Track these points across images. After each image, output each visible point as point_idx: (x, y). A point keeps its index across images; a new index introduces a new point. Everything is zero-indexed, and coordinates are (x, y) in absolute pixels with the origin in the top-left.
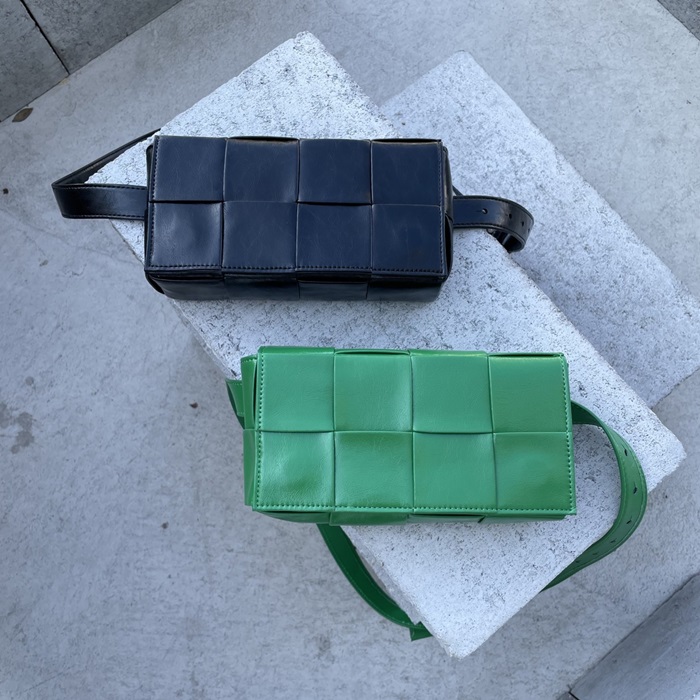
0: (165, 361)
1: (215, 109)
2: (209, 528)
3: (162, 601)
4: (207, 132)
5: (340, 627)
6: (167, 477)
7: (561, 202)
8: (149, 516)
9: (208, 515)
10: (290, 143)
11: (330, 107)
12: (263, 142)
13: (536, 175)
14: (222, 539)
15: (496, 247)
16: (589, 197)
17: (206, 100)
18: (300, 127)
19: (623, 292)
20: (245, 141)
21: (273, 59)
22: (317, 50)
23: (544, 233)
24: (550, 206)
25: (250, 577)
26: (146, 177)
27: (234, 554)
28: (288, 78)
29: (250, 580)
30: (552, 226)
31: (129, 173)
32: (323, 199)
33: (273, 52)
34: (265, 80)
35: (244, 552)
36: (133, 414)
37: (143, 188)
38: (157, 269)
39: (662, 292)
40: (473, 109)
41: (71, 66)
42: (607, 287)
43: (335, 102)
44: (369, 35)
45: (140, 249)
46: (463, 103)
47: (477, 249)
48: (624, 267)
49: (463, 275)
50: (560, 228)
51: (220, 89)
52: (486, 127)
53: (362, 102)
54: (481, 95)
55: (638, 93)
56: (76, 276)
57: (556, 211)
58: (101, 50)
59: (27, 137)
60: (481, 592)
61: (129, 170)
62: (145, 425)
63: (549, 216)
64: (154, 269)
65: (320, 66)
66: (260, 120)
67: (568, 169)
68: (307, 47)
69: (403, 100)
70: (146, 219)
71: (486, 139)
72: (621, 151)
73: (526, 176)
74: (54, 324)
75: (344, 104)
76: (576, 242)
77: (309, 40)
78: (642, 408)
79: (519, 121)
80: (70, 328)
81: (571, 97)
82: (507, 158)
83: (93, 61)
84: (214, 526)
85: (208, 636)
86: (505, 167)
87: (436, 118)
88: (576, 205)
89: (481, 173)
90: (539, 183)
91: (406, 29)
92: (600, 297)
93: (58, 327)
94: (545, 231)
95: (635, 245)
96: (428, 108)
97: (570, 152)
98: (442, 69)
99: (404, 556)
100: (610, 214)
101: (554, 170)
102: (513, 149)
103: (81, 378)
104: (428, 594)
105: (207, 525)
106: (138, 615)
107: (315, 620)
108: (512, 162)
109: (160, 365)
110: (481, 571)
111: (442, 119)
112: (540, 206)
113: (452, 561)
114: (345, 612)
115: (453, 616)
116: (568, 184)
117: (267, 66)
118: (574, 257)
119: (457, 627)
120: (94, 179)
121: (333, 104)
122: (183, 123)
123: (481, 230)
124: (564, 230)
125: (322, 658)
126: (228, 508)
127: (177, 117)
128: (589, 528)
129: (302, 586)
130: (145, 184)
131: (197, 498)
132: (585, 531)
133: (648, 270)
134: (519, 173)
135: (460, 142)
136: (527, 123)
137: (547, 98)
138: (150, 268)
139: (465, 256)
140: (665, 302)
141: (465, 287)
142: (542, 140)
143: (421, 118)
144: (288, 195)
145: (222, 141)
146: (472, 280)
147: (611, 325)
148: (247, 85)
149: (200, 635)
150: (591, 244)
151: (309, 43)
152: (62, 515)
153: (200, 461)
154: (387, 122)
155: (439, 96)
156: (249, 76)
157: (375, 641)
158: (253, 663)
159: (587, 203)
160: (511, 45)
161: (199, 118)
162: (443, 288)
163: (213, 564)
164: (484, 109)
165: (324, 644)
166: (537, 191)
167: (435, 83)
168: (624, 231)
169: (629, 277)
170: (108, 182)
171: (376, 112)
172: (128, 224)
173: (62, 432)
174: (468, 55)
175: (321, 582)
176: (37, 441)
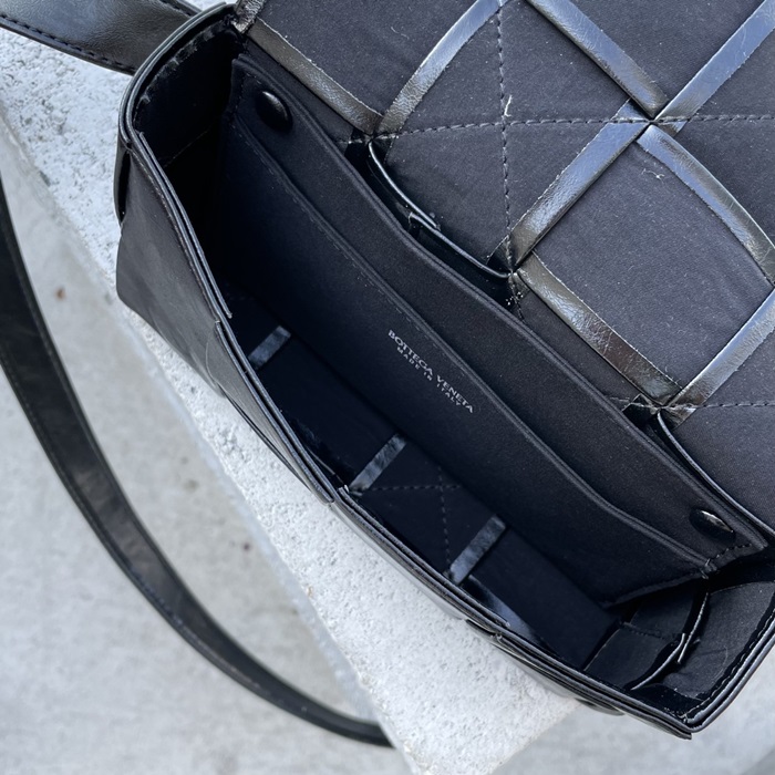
99: (355, 580)
104: (395, 660)
115: (440, 707)
119: (447, 732)
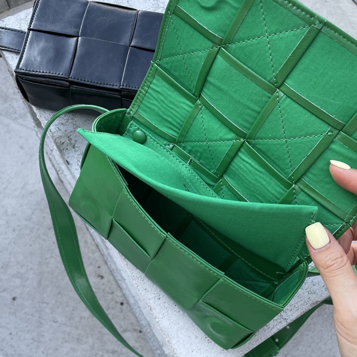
2: (45, 305)
6: (22, 266)
8: (4, 290)
9: (45, 295)
14: (51, 313)
25: (66, 342)
27: (58, 324)
29: (66, 344)
35: (65, 324)
38: (24, 71)
41: (12, 3)
64: (21, 71)
84: (48, 304)
105: (43, 303)
109: (32, 193)
126: (59, 293)
153: (46, 259)
163: (42, 329)
170: (6, 27)
172: (15, 56)
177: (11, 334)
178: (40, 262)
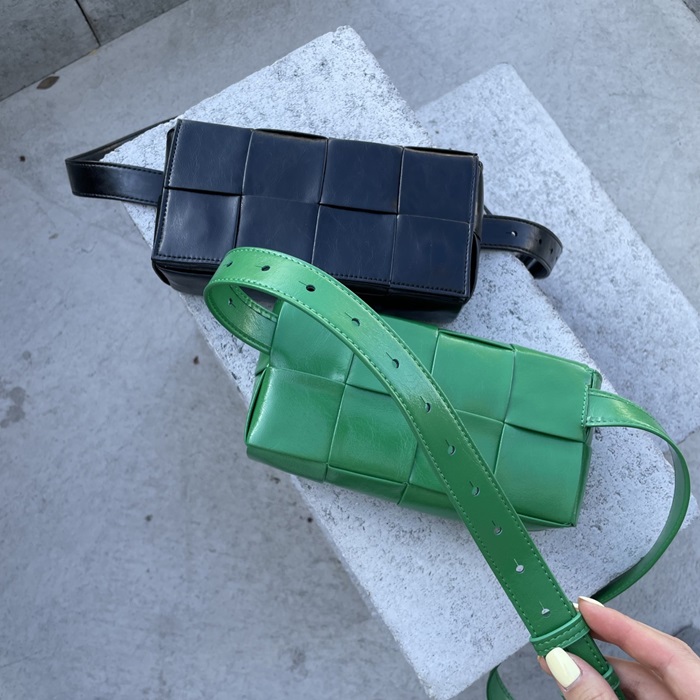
0: (167, 349)
1: (244, 98)
2: (194, 526)
3: (138, 595)
4: (233, 121)
5: (317, 641)
6: (156, 469)
7: (591, 230)
8: (133, 506)
9: (194, 512)
10: (318, 141)
11: (363, 108)
12: (290, 137)
13: (569, 199)
14: (206, 538)
15: (522, 272)
16: (621, 228)
17: (235, 87)
18: (330, 125)
19: (645, 330)
20: (272, 135)
21: (310, 51)
22: (357, 46)
23: (571, 261)
24: (580, 233)
25: (230, 580)
26: (164, 161)
27: (216, 554)
28: (323, 72)
29: (230, 584)
30: (580, 253)
31: (147, 155)
32: (346, 203)
33: (311, 44)
34: (299, 72)
35: (227, 554)
36: (128, 401)
37: (160, 173)
38: (165, 258)
39: (687, 334)
40: (510, 125)
41: (103, 37)
42: (630, 323)
43: (369, 103)
44: (410, 37)
45: (150, 236)
46: (501, 117)
47: (502, 272)
48: (650, 304)
49: (485, 299)
50: (587, 257)
51: (250, 77)
52: (522, 144)
53: (398, 106)
54: (520, 111)
55: (680, 125)
56: (84, 253)
57: (585, 238)
58: (134, 24)
59: (50, 105)
60: (469, 635)
61: (148, 152)
62: (139, 413)
63: (578, 244)
64: (162, 258)
65: (357, 63)
66: (289, 113)
67: (603, 197)
68: (346, 43)
69: (439, 107)
70: (158, 205)
71: (520, 156)
72: (656, 183)
73: (557, 199)
74: (58, 300)
75: (379, 106)
76: (603, 273)
77: (348, 35)
78: (659, 459)
79: (557, 142)
80: (73, 306)
81: (611, 121)
82: (540, 179)
83: (126, 35)
84: (199, 524)
85: (181, 636)
86: (537, 187)
87: (471, 130)
88: (607, 235)
89: (512, 191)
90: (571, 208)
91: (449, 35)
92: (622, 332)
93: (61, 303)
94: (572, 258)
95: (664, 283)
96: (464, 118)
97: (604, 179)
98: (483, 79)
99: (392, 588)
100: (640, 248)
101: (588, 196)
102: (547, 169)
103: (79, 358)
105: (192, 522)
106: (111, 607)
107: (292, 631)
108: (546, 184)
109: (161, 353)
110: (471, 612)
111: (477, 131)
112: (569, 231)
113: (442, 599)
114: (324, 626)
115: (437, 656)
116: (601, 212)
117: (303, 58)
118: (600, 288)
120: (109, 158)
121: (367, 105)
122: (209, 109)
123: (508, 253)
124: (592, 260)
125: (296, 671)
126: (215, 507)
127: (204, 102)
128: (589, 579)
129: (283, 595)
130: (162, 168)
131: (184, 494)
132: (585, 581)
133: (674, 310)
134: (551, 196)
135: (493, 156)
136: (564, 144)
137: (586, 120)
138: (157, 257)
139: (489, 278)
140: (688, 345)
141: (486, 311)
142: (578, 163)
143: (455, 128)
144: (311, 195)
145: (247, 132)
146: (494, 304)
147: (630, 363)
148: (280, 75)
149: (173, 634)
150: (619, 277)
151: (348, 39)
152: (45, 496)
153: (191, 456)
154: (422, 130)
155: (476, 107)
156: (283, 66)
157: (352, 660)
158: (224, 668)
159: (618, 234)
160: (555, 62)
161: (226, 105)
162: (463, 310)
163: (193, 562)
164: (521, 125)
165: (299, 658)
166: (567, 216)
167: (474, 93)
168: (653, 266)
169: (654, 316)
170: (124, 163)
171: (411, 117)
172: (141, 209)
173: (53, 411)
174: (512, 68)
175: (302, 594)
176: (27, 417)
177: (148, 571)
178: (182, 461)
